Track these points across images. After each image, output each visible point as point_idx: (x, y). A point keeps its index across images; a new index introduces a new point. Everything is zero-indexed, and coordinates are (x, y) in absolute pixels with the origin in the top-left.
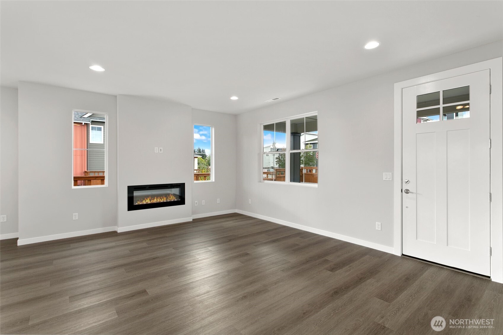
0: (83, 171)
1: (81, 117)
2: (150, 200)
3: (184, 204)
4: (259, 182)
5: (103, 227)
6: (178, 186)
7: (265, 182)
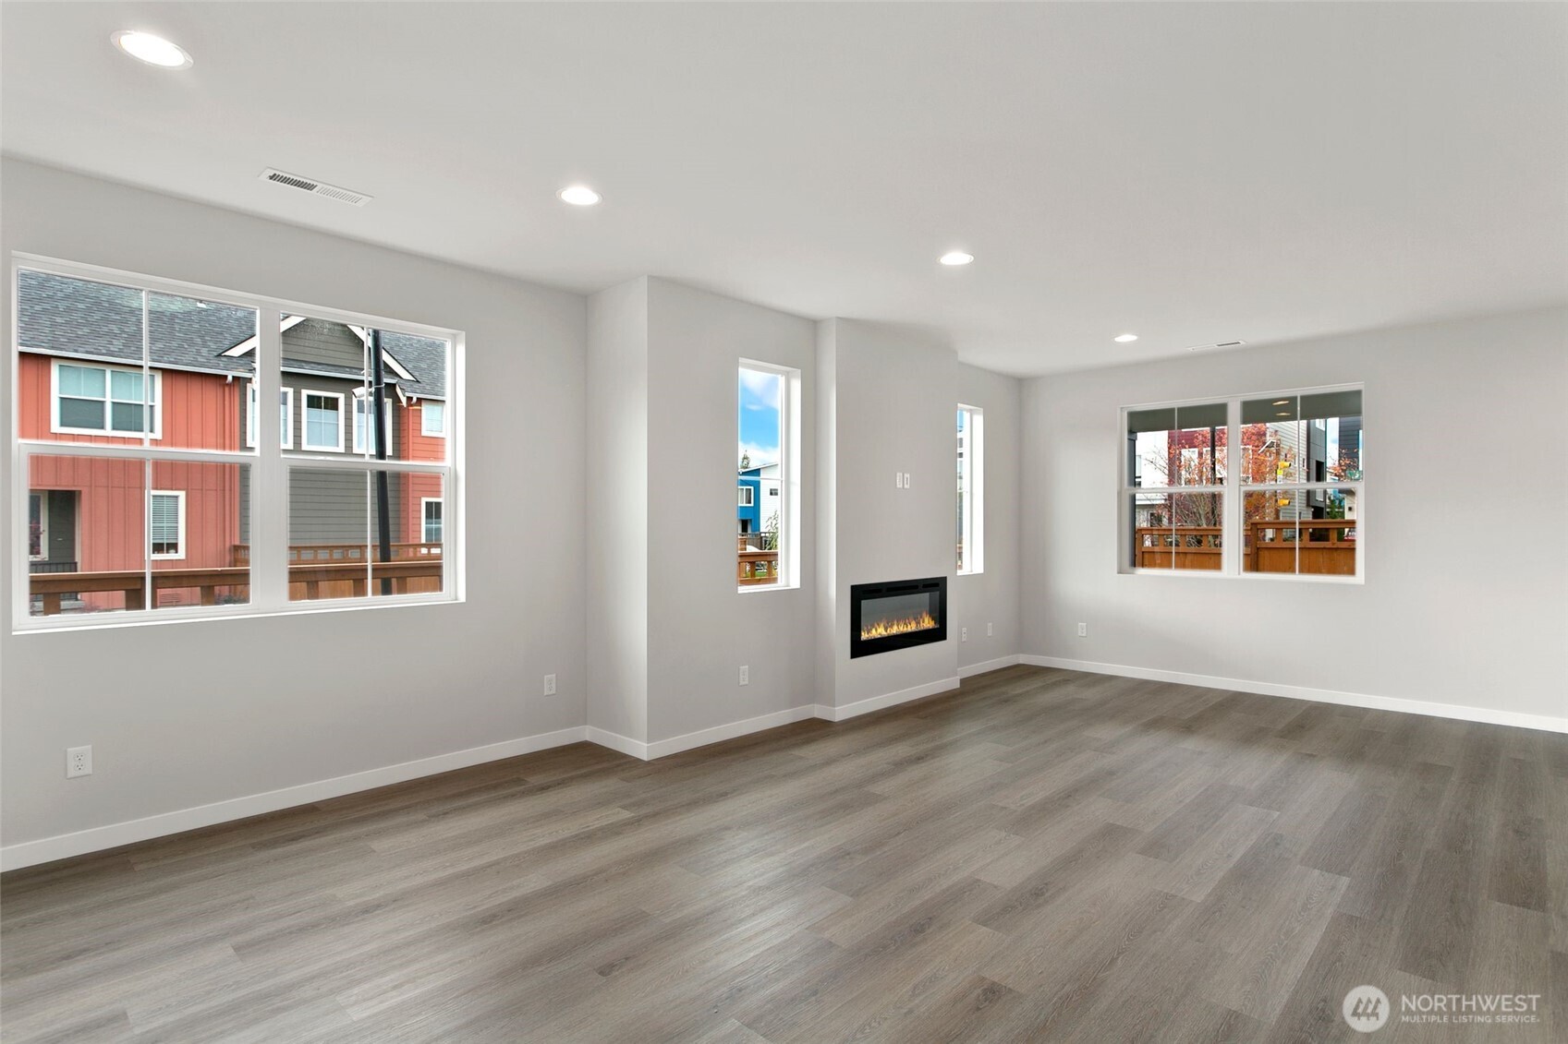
0: (228, 545)
1: (219, 355)
2: (886, 630)
3: (945, 638)
4: (1120, 572)
5: (792, 707)
6: (936, 587)
7: (1141, 571)
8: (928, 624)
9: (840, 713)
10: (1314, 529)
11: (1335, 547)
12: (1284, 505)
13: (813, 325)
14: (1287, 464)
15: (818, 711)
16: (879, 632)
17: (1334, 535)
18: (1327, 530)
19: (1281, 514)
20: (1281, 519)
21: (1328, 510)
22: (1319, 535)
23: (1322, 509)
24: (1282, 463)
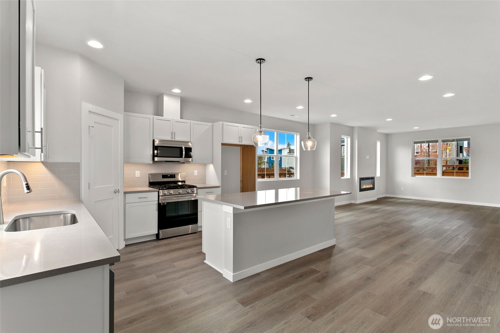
3: (374, 189)
4: (412, 176)
5: (348, 201)
6: (373, 178)
7: (417, 176)
8: (371, 186)
9: (358, 202)
10: (459, 167)
11: (465, 172)
12: (449, 160)
13: (352, 128)
14: (450, 147)
15: (353, 202)
16: (364, 187)
17: (465, 169)
18: (463, 167)
19: (448, 163)
20: (448, 164)
21: (464, 161)
22: (460, 169)
23: (462, 161)
24: (449, 147)
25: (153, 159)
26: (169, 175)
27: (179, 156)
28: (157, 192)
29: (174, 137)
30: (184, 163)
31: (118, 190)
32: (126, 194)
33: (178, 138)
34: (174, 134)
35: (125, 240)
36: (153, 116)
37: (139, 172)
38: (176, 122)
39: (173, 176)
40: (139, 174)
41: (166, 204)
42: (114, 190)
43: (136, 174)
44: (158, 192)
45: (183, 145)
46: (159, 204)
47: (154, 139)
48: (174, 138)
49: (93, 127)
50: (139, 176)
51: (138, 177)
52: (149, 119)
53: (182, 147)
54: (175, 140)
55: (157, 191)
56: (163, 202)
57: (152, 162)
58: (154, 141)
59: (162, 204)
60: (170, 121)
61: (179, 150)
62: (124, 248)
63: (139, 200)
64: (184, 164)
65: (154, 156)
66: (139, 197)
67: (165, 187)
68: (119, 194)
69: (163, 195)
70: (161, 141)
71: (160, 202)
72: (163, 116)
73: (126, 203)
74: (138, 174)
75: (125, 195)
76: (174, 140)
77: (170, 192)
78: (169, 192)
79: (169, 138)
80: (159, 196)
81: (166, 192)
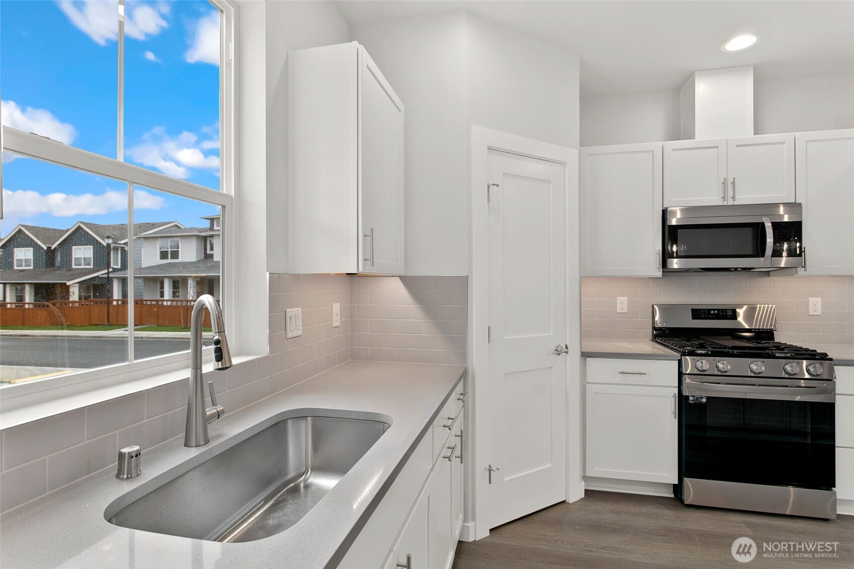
25: (664, 264)
26: (714, 310)
27: (750, 253)
28: (677, 362)
29: (730, 194)
30: (767, 274)
31: (566, 346)
32: (588, 359)
33: (745, 197)
34: (730, 186)
35: (585, 478)
36: (661, 143)
37: (624, 299)
38: (737, 146)
39: (730, 313)
40: (625, 306)
41: (704, 400)
42: (554, 348)
43: (619, 306)
44: (680, 362)
45: (766, 215)
46: (682, 399)
47: (665, 206)
48: (733, 198)
49: (498, 186)
50: (626, 311)
51: (623, 311)
52: (651, 154)
53: (763, 224)
54: (736, 203)
55: (676, 360)
56: (697, 394)
57: (659, 274)
58: (664, 212)
59: (691, 398)
60: (717, 147)
61: (749, 232)
62: (581, 499)
63: (620, 379)
64: (768, 278)
65: (666, 256)
66: (621, 371)
67: (702, 346)
68: (568, 356)
69: (696, 372)
70: (688, 210)
71: (685, 393)
72: (694, 139)
73: (588, 381)
74: (622, 303)
75: (585, 360)
76: (730, 203)
77: (721, 366)
78: (717, 367)
79: (714, 199)
80: (681, 374)
81: (705, 364)
